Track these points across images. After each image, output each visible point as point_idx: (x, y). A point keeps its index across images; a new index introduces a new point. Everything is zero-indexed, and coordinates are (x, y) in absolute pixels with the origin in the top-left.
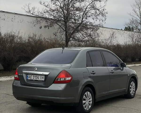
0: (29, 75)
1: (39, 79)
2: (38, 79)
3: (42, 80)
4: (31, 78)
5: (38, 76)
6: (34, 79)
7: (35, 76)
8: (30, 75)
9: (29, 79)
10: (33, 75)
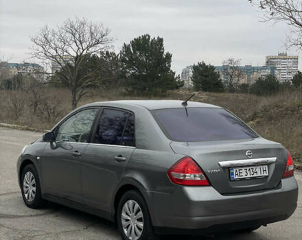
0: (235, 170)
1: (259, 175)
2: (255, 175)
3: (265, 175)
4: (241, 174)
5: (254, 168)
6: (249, 176)
7: (248, 168)
8: (238, 169)
9: (237, 177)
10: (243, 169)
